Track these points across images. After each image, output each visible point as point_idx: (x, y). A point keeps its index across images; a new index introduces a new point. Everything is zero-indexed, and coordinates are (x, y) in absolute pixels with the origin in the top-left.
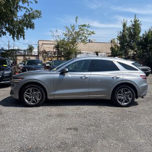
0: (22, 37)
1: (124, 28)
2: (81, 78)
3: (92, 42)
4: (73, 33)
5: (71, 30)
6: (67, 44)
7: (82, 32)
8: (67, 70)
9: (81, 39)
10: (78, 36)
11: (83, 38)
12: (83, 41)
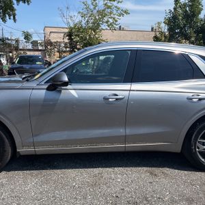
0: (12, 17)
1: (176, 4)
2: (106, 99)
3: (123, 30)
4: (95, 12)
5: (92, 7)
6: (85, 30)
7: (109, 10)
8: (66, 79)
9: (107, 22)
10: (102, 18)
11: (111, 20)
12: (111, 26)
